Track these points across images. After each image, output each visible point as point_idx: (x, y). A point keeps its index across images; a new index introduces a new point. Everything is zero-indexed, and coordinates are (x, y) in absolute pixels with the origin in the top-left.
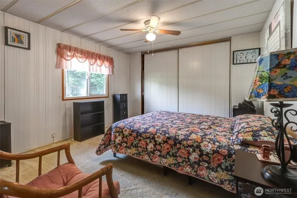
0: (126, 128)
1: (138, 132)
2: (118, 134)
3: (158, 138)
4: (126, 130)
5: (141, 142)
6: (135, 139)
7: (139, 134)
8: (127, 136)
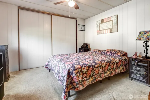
0: (83, 67)
1: (93, 66)
2: (78, 74)
3: (103, 65)
4: (84, 69)
5: (96, 71)
6: (92, 71)
7: (93, 67)
8: (85, 72)
